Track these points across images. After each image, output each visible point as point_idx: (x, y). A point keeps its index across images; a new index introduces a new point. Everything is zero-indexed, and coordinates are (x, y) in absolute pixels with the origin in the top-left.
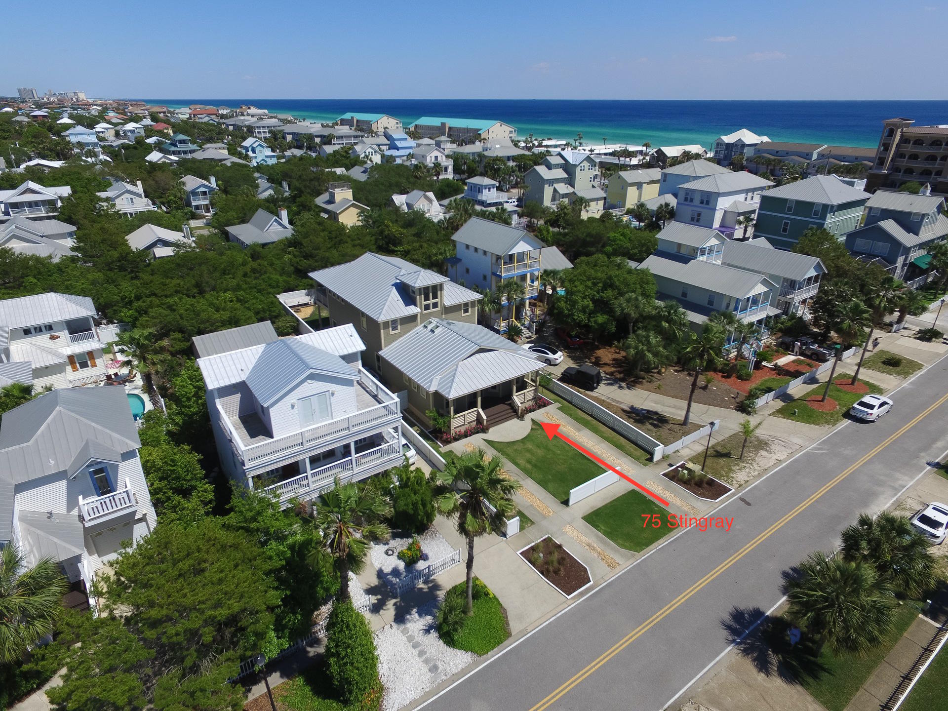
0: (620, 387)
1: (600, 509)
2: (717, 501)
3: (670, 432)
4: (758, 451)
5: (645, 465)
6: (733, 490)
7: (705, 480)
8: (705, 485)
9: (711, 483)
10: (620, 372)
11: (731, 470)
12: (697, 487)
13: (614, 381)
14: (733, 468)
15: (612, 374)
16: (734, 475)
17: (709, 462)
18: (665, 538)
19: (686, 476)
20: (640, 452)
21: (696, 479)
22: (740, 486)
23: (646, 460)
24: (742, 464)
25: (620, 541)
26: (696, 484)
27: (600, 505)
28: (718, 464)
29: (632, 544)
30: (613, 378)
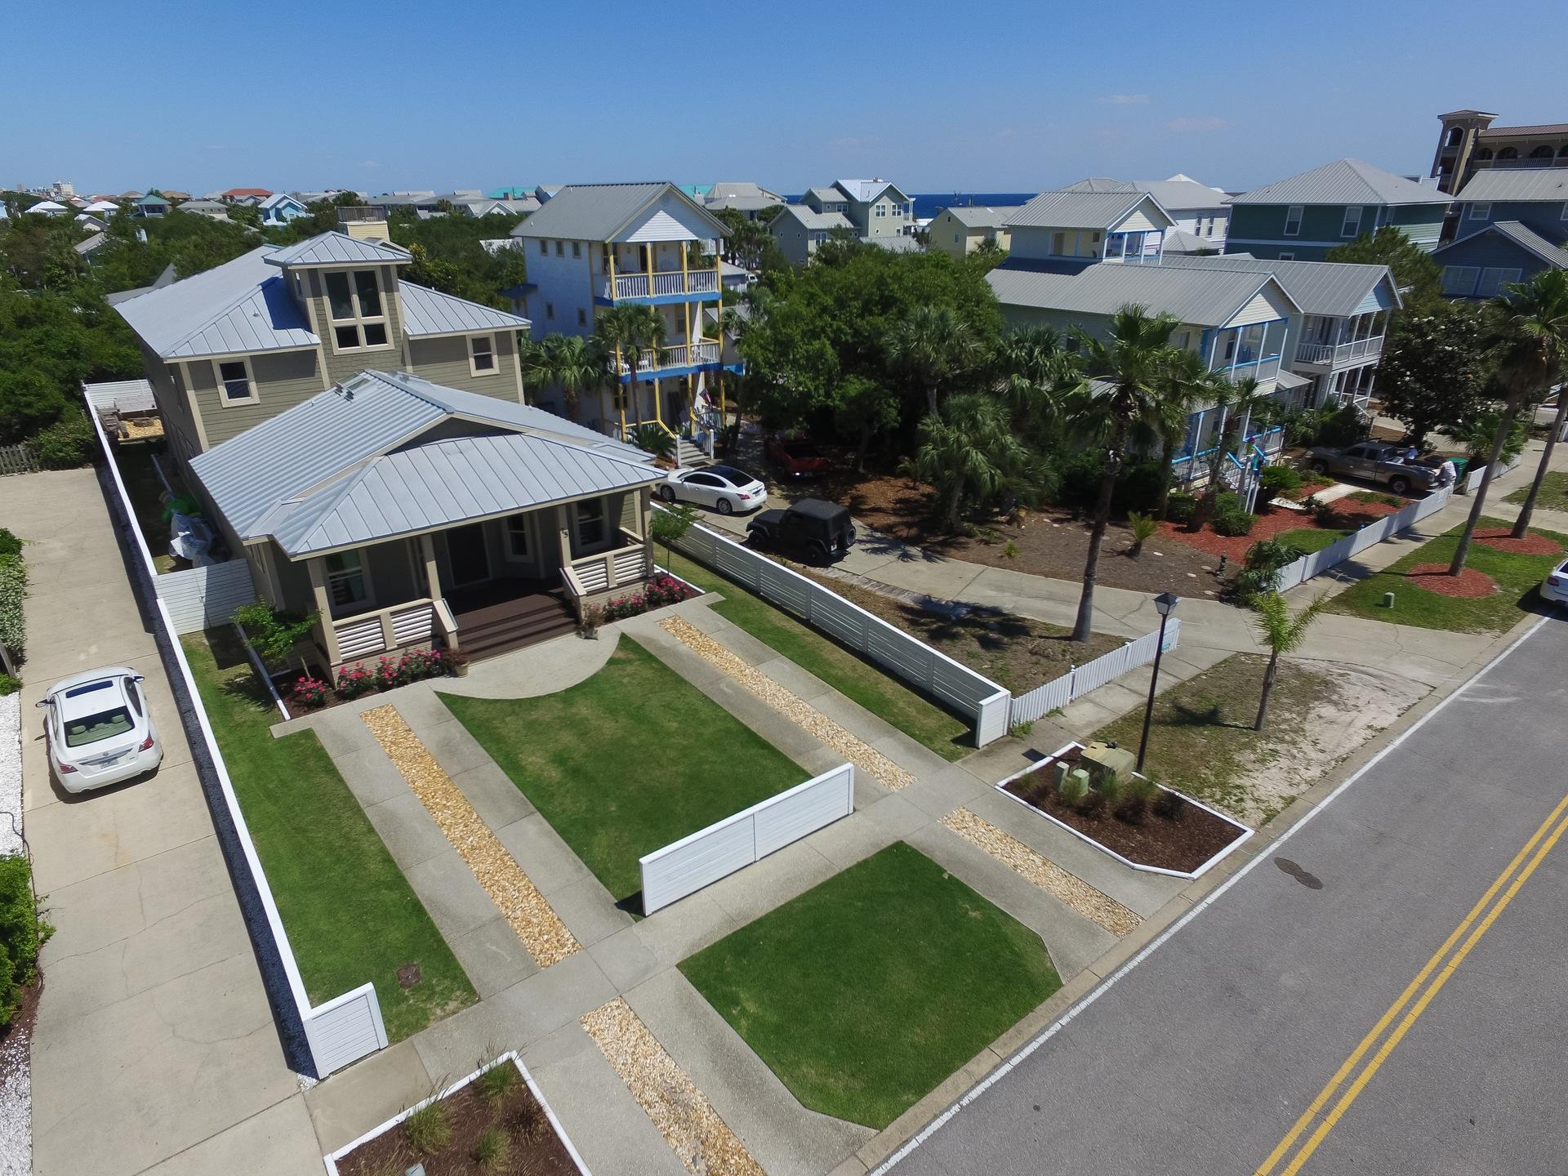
0: (905, 556)
1: (759, 922)
2: (1196, 874)
3: (1034, 658)
4: (1306, 704)
5: (951, 757)
6: (1250, 833)
7: (1151, 799)
8: (1151, 819)
9: (1171, 808)
10: (909, 526)
11: (1230, 765)
12: (1122, 826)
13: (890, 542)
14: (1237, 757)
15: (888, 529)
16: (1245, 782)
17: (1158, 740)
18: (999, 1048)
19: (1085, 790)
20: (936, 719)
21: (1120, 797)
22: (1270, 816)
23: (956, 741)
24: (1264, 746)
25: (810, 1072)
26: (1119, 816)
27: (764, 906)
28: (1186, 746)
29: (858, 1085)
30: (890, 537)
